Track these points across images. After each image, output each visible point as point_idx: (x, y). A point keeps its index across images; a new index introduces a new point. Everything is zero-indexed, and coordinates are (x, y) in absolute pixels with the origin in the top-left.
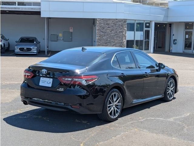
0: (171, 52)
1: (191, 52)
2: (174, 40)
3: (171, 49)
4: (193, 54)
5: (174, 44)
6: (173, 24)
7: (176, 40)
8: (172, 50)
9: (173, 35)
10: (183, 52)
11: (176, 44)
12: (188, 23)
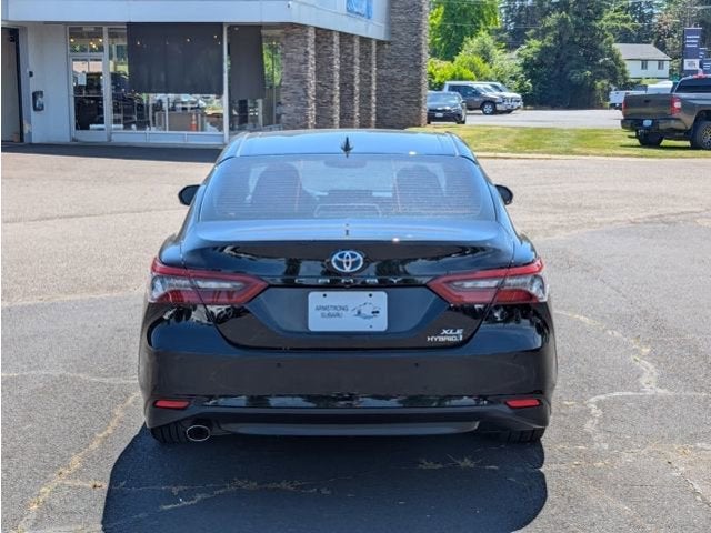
0: (26, 140)
1: (106, 140)
2: (35, 95)
3: (26, 132)
4: (110, 144)
5: (35, 109)
6: (25, 29)
7: (42, 93)
8: (30, 133)
9: (31, 74)
10: (74, 140)
11: (43, 109)
12: (81, 28)
